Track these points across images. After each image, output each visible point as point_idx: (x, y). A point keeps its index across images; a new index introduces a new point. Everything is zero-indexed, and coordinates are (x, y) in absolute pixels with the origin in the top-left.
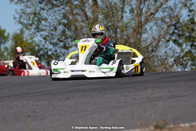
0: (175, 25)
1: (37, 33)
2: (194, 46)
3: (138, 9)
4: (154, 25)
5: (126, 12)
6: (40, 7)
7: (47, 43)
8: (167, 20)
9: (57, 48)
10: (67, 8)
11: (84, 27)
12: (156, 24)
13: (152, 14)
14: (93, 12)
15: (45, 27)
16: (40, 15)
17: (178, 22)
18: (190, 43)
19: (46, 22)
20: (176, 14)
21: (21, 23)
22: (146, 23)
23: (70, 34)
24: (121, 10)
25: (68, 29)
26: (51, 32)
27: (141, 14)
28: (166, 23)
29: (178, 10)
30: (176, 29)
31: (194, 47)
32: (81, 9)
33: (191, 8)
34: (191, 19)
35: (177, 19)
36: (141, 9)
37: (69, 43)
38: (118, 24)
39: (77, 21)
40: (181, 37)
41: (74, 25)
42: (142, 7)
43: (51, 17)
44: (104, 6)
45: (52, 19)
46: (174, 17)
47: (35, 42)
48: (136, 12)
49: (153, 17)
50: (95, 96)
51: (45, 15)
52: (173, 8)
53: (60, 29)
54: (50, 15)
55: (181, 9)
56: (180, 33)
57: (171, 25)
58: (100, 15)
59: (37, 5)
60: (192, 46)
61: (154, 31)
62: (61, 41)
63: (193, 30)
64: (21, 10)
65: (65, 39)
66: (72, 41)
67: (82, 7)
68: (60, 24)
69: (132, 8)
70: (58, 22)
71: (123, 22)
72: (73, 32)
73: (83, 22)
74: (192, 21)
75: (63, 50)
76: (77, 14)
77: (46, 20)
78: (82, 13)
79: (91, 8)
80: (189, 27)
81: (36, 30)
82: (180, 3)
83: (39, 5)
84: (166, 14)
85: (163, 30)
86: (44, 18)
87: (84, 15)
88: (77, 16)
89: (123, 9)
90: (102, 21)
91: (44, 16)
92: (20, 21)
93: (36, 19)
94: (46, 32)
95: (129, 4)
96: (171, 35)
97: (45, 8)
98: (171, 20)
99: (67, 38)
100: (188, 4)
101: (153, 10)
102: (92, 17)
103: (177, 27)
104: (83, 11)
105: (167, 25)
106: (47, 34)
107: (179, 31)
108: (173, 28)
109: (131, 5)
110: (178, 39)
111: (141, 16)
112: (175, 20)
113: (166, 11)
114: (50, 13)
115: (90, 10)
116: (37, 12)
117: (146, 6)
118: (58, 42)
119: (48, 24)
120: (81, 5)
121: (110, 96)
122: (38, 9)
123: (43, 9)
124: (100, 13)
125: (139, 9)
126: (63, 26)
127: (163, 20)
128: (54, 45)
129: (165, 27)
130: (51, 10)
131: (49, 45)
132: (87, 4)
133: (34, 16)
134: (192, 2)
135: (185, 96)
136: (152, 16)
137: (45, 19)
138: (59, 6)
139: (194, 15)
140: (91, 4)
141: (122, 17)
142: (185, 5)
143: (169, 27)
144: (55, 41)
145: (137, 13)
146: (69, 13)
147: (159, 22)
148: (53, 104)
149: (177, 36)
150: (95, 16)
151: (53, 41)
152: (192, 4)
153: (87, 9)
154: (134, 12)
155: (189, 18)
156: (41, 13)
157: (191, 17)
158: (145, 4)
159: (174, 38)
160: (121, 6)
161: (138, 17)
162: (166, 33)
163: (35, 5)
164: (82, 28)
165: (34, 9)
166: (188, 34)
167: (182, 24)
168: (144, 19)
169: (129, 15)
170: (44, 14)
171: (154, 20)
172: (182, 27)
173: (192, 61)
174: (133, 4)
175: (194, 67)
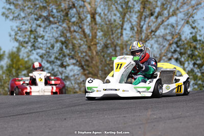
0: (176, 43)
1: (34, 51)
2: (197, 64)
3: (138, 27)
4: (155, 43)
5: (125, 29)
6: (37, 25)
7: (44, 61)
8: (169, 38)
9: (54, 67)
10: (64, 25)
11: (83, 45)
12: (157, 41)
13: (152, 31)
14: (92, 29)
15: (41, 45)
16: (36, 32)
17: (180, 40)
18: (193, 62)
19: (43, 39)
20: (177, 31)
21: (16, 40)
22: (146, 41)
23: (68, 52)
24: (121, 27)
25: (66, 47)
26: (48, 50)
27: (141, 31)
28: (168, 41)
29: (179, 27)
30: (178, 47)
31: (196, 66)
32: (79, 26)
33: (194, 25)
34: (193, 37)
35: (179, 37)
36: (141, 26)
37: (66, 62)
38: (117, 42)
39: (74, 38)
40: (184, 56)
41: (72, 43)
42: (142, 24)
43: (47, 35)
44: (103, 23)
45: (49, 37)
46: (176, 35)
47: (32, 60)
48: (136, 29)
49: (154, 35)
50: (93, 116)
51: (42, 32)
52: (175, 25)
53: (57, 47)
54: (46, 32)
55: (183, 26)
56: (182, 51)
57: (173, 43)
58: (99, 32)
59: (34, 22)
60: (194, 64)
61: (155, 49)
62: (59, 60)
63: (195, 48)
64: (17, 27)
65: (62, 57)
66: (69, 59)
67: (80, 24)
68: (57, 41)
69: (132, 25)
70: (55, 40)
71: (123, 39)
72: (71, 50)
73: (81, 39)
74: (195, 39)
75: (60, 69)
76: (75, 31)
77: (43, 37)
78: (80, 30)
79: (89, 25)
80: (192, 44)
81: (33, 48)
82: (183, 20)
83: (35, 21)
84: (168, 31)
85: (165, 48)
86: (40, 35)
87: (82, 33)
88: (75, 33)
89: (122, 26)
90: (101, 38)
91: (40, 34)
92: (15, 38)
93: (32, 36)
94: (42, 50)
95: (128, 21)
96: (173, 53)
97: (42, 24)
98: (173, 38)
99: (64, 56)
100: (190, 21)
101: (154, 27)
102: (91, 35)
103: (179, 44)
104: (81, 28)
105: (168, 43)
106: (44, 52)
107: (181, 49)
108: (175, 46)
109: (130, 22)
110: (179, 57)
111: (141, 34)
112: (177, 37)
113: (168, 28)
114: (47, 30)
115: (88, 27)
116: (33, 29)
117: (146, 23)
118: (55, 61)
119: (45, 42)
120: (79, 22)
121: (109, 117)
122: (34, 26)
123: (40, 26)
124: (99, 30)
125: (140, 27)
126: (60, 44)
127: (164, 37)
128: (52, 63)
129: (167, 45)
130: (47, 28)
131: (46, 63)
132: (85, 21)
133: (31, 34)
134: (195, 19)
135: (186, 117)
136: (153, 33)
137: (41, 37)
138: (56, 23)
139: (196, 32)
140: (89, 21)
141: (122, 35)
142: (188, 22)
143: (170, 45)
144: (52, 59)
145: (138, 30)
146: (67, 30)
147: (161, 40)
148: (49, 126)
149: (179, 54)
150: (94, 33)
151: (50, 59)
152: (195, 20)
153: (85, 27)
154: (134, 30)
155: (191, 36)
156: (37, 30)
157: (194, 34)
158: (145, 21)
159: (175, 56)
160: (121, 23)
161: (138, 35)
162: (167, 51)
163: (32, 22)
164: (80, 46)
165: (30, 26)
166: (191, 53)
167: (184, 41)
168: (145, 37)
169: (128, 33)
170: (40, 31)
171: (156, 37)
172: (184, 45)
173: (195, 80)
174: (132, 21)
175: (196, 87)
